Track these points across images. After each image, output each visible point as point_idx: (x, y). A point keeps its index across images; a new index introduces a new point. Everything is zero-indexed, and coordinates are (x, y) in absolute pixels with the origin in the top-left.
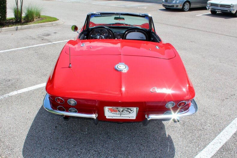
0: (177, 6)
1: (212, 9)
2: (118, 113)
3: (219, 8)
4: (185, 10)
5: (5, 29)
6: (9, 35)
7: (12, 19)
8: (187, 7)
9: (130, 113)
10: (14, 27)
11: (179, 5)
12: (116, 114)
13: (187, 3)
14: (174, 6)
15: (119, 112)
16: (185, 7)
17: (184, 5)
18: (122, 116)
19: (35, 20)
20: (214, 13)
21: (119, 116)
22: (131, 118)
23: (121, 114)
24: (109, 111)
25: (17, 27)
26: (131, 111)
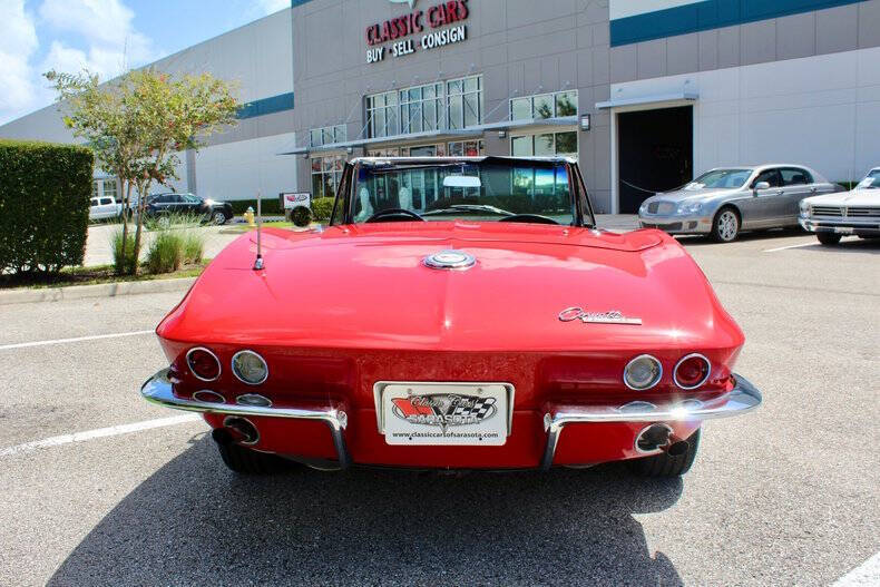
0: (693, 225)
1: (820, 225)
2: (432, 417)
3: (846, 220)
4: (723, 236)
5: (75, 292)
6: (87, 306)
7: (105, 268)
8: (728, 225)
9: (481, 416)
10: (106, 286)
11: (699, 220)
12: (427, 423)
13: (729, 213)
14: (681, 224)
15: (438, 413)
16: (720, 227)
17: (716, 221)
18: (450, 430)
19: (181, 265)
20: (829, 239)
21: (438, 430)
22: (487, 442)
23: (444, 425)
24: (398, 410)
25: (116, 288)
26: (487, 407)
